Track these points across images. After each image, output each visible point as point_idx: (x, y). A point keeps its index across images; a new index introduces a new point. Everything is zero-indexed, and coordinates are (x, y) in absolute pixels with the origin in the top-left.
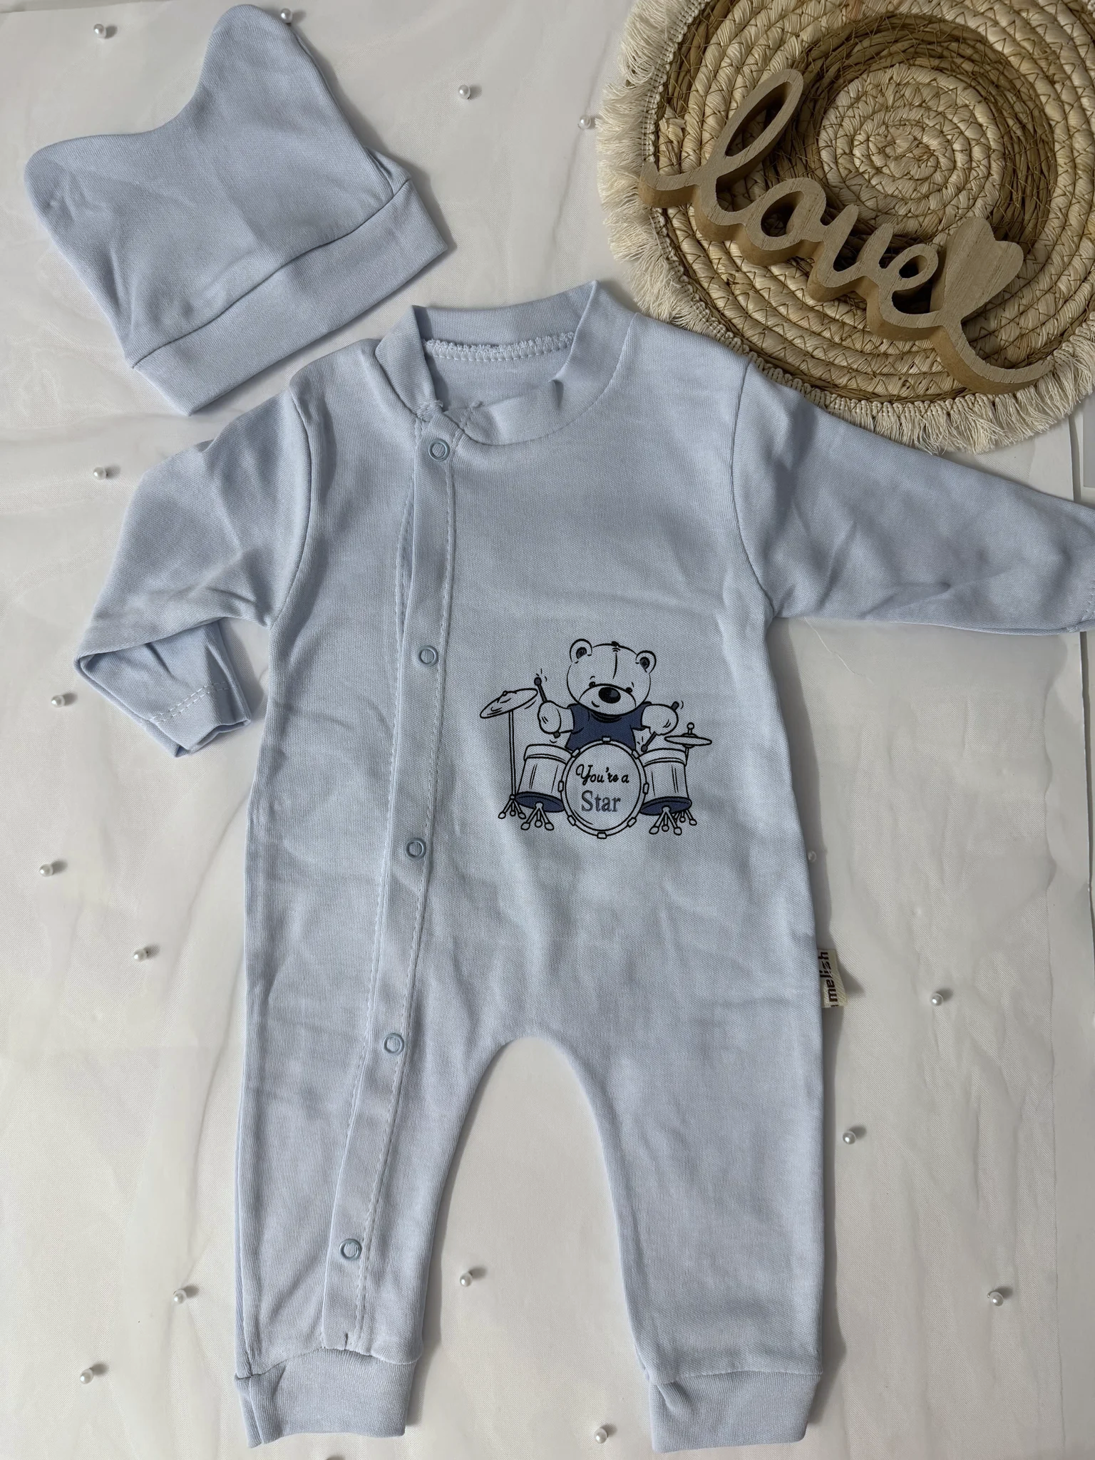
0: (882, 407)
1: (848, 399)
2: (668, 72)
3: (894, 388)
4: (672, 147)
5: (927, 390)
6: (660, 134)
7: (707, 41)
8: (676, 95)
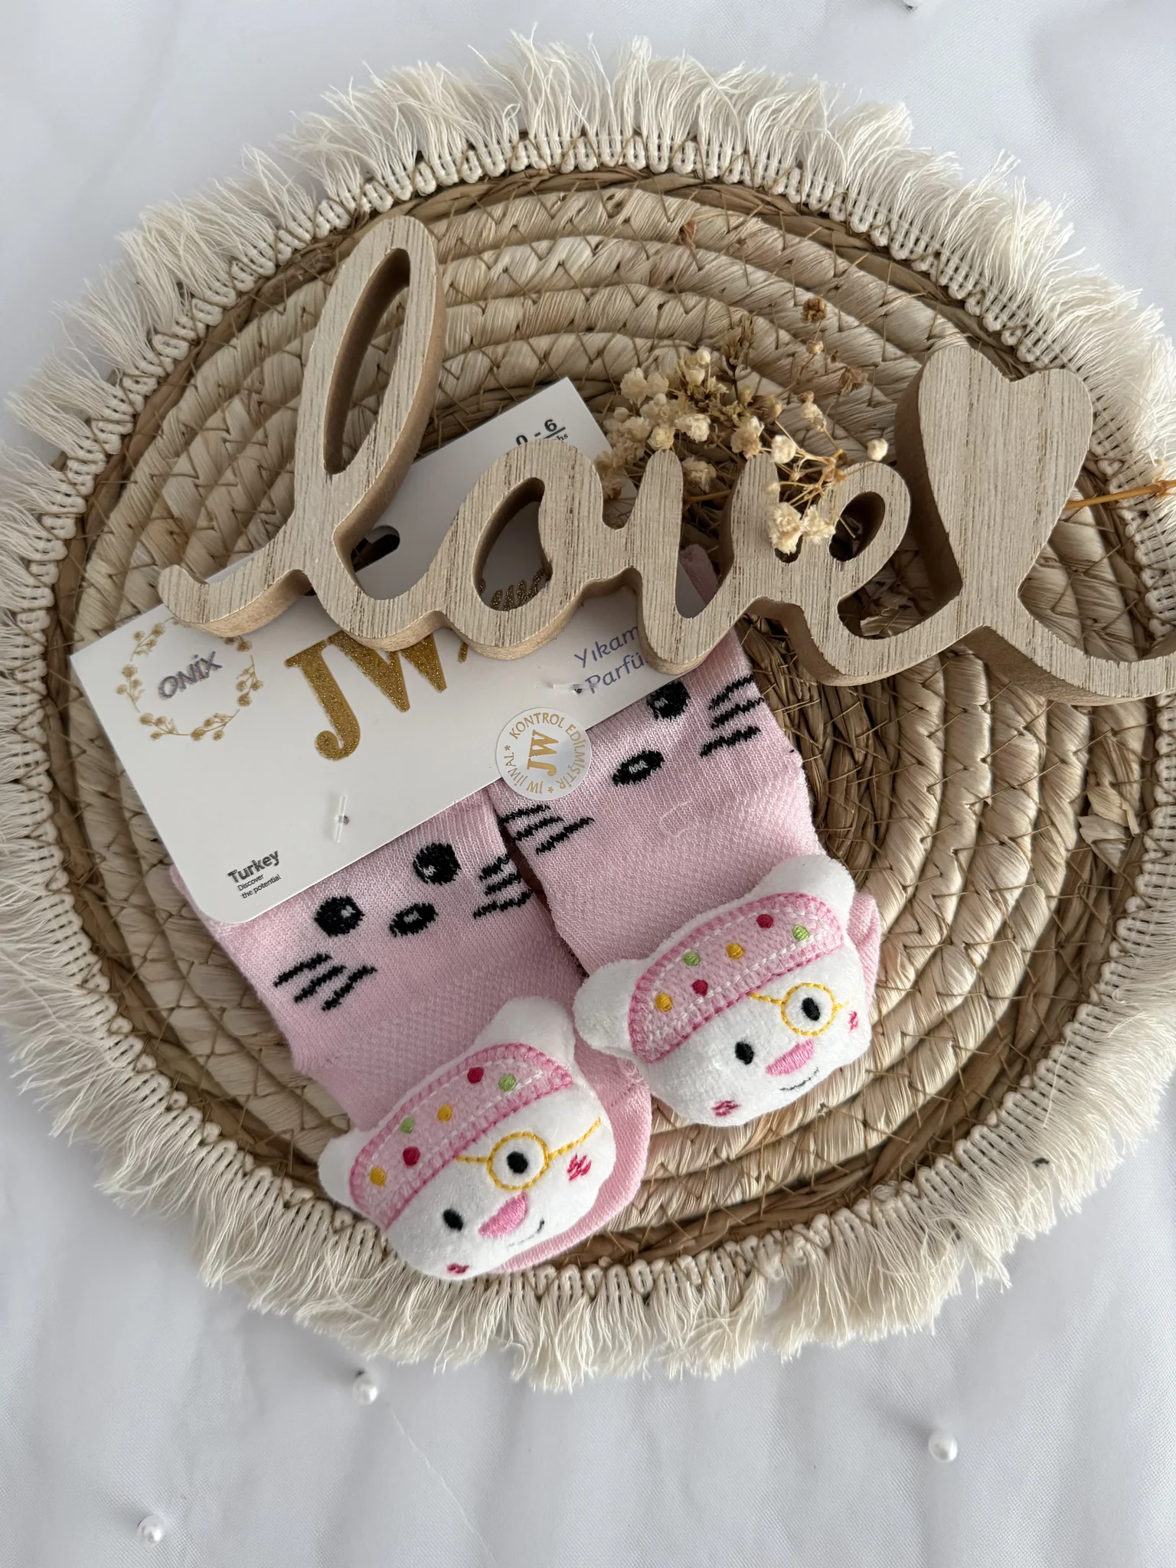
0: (671, 160)
1: (747, 178)
2: (1114, 939)
3: (640, 206)
4: (1114, 773)
5: (564, 198)
6: (1137, 804)
7: (1016, 1007)
8: (1093, 894)
